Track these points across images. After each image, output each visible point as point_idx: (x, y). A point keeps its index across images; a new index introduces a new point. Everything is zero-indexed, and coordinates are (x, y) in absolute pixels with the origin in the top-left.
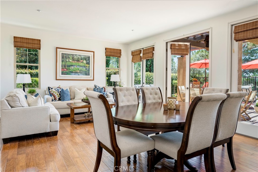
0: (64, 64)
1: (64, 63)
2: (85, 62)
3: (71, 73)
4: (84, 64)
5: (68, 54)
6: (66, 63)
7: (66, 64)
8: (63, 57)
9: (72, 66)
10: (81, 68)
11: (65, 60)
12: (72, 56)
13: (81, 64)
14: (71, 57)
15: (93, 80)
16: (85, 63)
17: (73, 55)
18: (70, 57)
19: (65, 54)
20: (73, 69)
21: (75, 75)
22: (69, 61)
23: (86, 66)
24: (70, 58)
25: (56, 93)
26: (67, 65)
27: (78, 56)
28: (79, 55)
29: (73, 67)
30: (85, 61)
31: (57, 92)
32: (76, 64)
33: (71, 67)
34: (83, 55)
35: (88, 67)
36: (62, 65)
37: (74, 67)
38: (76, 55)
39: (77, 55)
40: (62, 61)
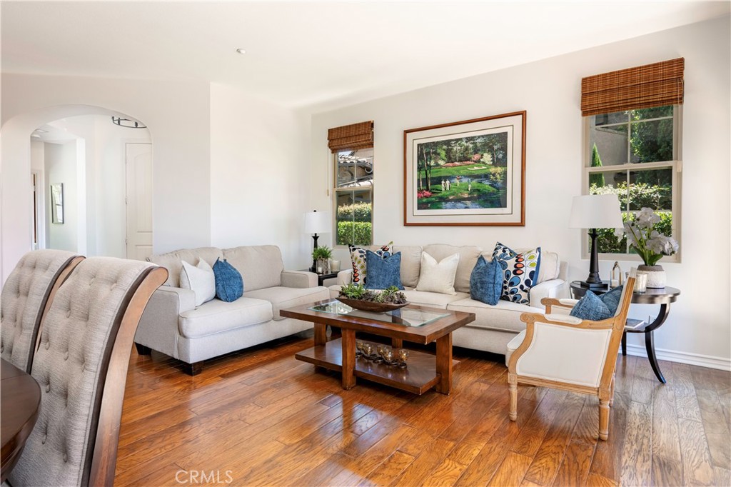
0: (425, 177)
1: (424, 172)
2: (487, 158)
3: (443, 203)
4: (483, 168)
5: (433, 143)
6: (428, 171)
7: (429, 176)
8: (420, 157)
9: (445, 181)
10: (474, 182)
11: (427, 165)
12: (445, 147)
13: (476, 168)
14: (444, 150)
15: (522, 224)
16: (487, 162)
17: (448, 143)
18: (439, 151)
19: (427, 145)
20: (448, 189)
21: (454, 207)
22: (438, 165)
23: (494, 175)
24: (439, 154)
25: (359, 262)
26: (432, 178)
27: (464, 143)
28: (468, 139)
29: (448, 182)
30: (490, 156)
31: (362, 259)
32: (457, 171)
33: (443, 182)
34: (483, 136)
35: (498, 176)
36: (419, 180)
37: (453, 181)
38: (457, 140)
39: (461, 139)
40: (419, 169)
